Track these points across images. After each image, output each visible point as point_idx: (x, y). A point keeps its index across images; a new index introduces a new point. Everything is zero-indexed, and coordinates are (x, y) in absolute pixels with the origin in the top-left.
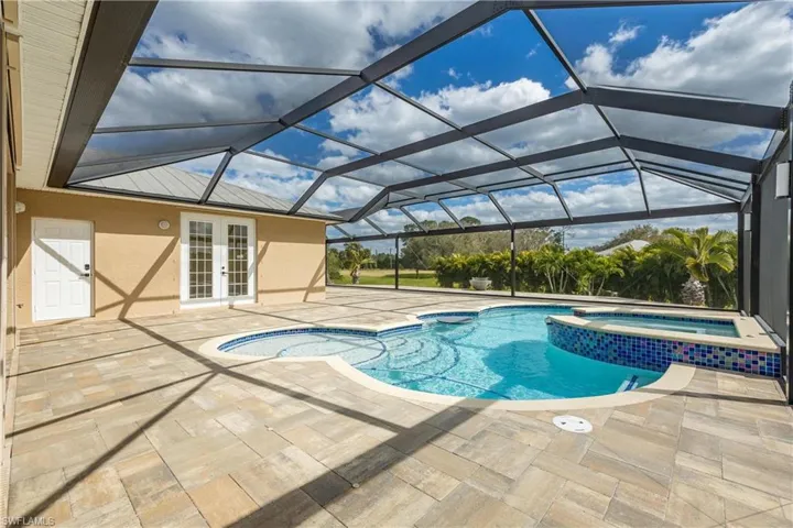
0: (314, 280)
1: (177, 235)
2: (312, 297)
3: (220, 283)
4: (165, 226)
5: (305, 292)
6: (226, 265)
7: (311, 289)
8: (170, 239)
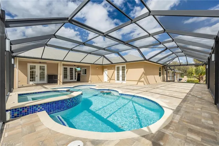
0: (140, 79)
1: (115, 69)
2: (139, 83)
3: (121, 78)
4: (113, 68)
5: (137, 82)
6: (121, 75)
7: (139, 81)
8: (114, 70)
